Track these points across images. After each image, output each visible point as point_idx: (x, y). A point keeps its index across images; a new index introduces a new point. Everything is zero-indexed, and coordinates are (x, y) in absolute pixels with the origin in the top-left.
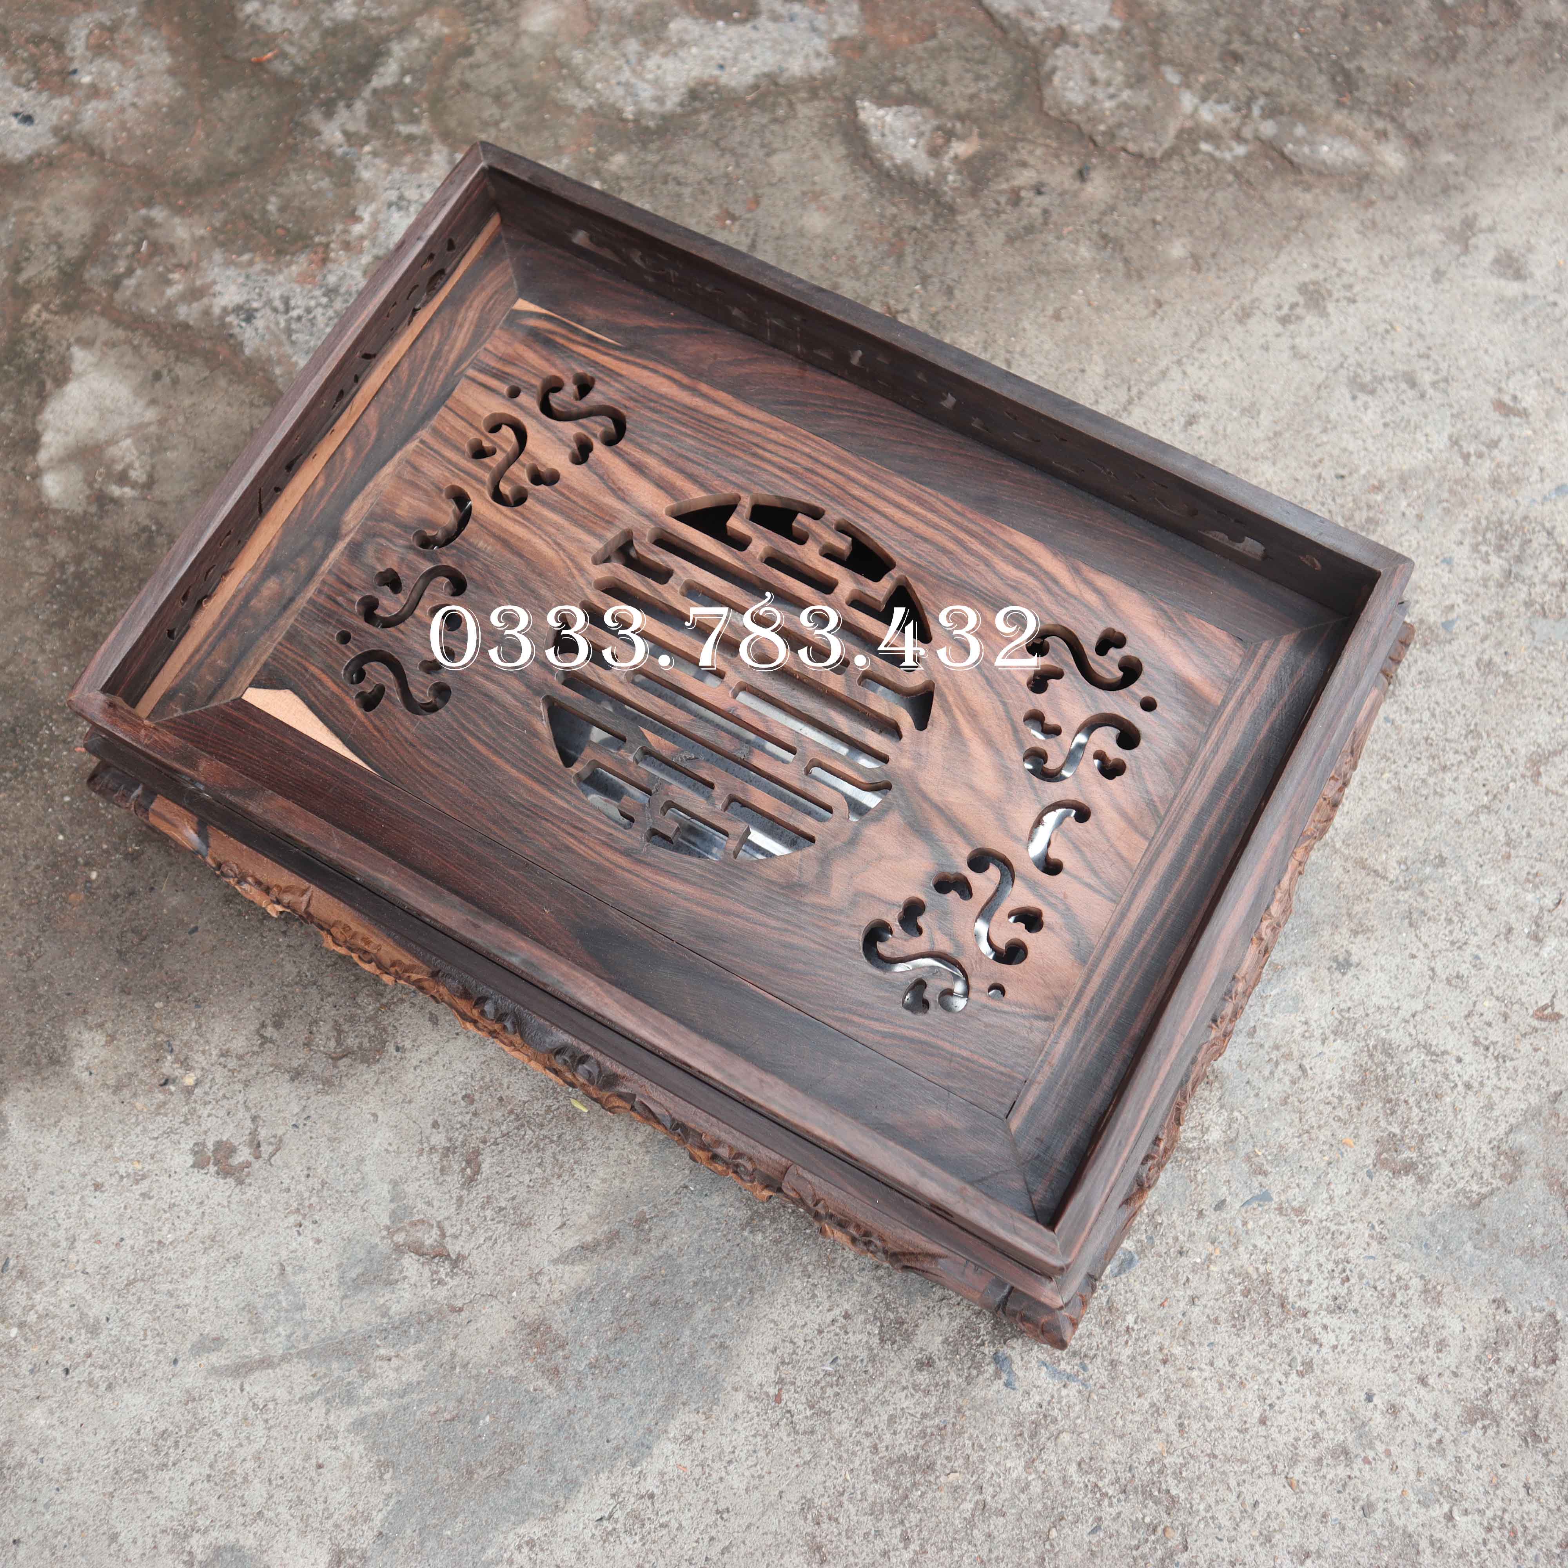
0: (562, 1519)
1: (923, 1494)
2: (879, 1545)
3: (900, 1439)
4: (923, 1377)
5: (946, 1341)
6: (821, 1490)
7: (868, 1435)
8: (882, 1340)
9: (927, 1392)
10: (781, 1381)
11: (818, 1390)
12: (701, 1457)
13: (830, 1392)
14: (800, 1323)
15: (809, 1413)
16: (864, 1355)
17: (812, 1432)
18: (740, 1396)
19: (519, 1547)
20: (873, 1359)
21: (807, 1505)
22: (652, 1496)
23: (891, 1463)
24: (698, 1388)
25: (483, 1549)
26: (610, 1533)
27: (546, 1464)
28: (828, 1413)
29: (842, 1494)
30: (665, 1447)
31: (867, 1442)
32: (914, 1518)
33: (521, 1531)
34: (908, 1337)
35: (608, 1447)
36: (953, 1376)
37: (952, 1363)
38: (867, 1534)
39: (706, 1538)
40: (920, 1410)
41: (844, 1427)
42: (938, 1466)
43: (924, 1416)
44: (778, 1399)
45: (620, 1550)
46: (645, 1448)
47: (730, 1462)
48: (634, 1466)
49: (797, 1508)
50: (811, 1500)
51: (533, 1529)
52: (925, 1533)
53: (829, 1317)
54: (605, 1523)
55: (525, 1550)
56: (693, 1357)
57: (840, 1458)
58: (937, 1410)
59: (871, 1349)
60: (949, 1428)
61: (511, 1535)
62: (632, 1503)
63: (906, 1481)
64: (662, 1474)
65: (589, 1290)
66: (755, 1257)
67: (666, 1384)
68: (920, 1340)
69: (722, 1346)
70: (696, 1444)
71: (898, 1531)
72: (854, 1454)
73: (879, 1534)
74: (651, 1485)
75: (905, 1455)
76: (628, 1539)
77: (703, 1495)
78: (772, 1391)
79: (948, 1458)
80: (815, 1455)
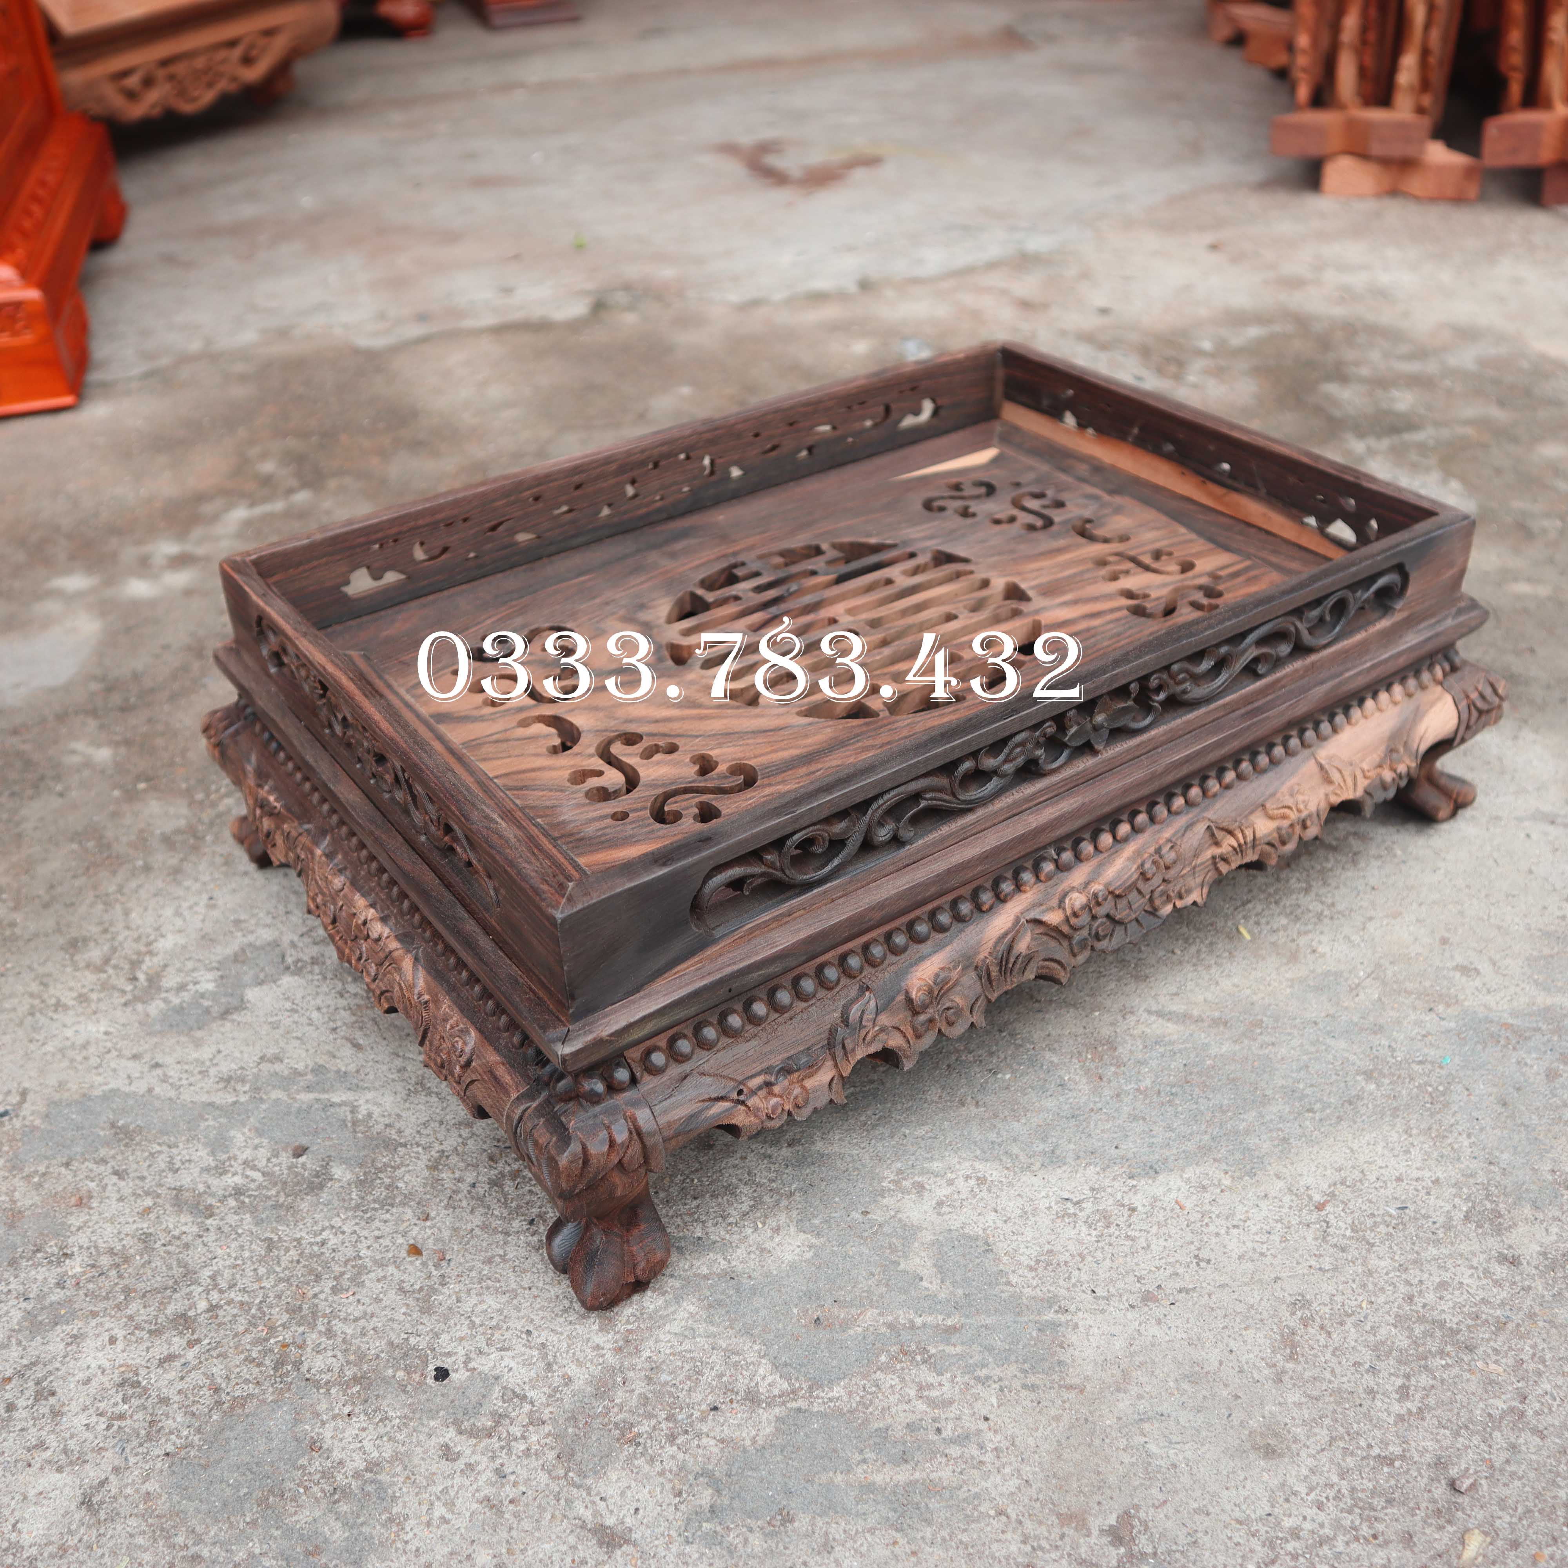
0: (1026, 1178)
1: (1446, 1367)
2: (1369, 1380)
3: (1445, 1306)
4: (1500, 1271)
5: (1544, 1254)
6: (1327, 1299)
7: (1408, 1283)
8: (1467, 1218)
9: (1498, 1283)
10: (1333, 1195)
11: (1369, 1222)
12: (1207, 1207)
13: (1382, 1229)
14: (1380, 1163)
15: (1348, 1233)
16: (1441, 1220)
17: (1343, 1250)
18: (1280, 1184)
19: (967, 1178)
20: (1448, 1227)
21: (1300, 1303)
22: (1133, 1210)
23: (1421, 1319)
24: (1238, 1156)
25: (932, 1159)
26: (1069, 1215)
27: (1042, 1132)
28: (1373, 1245)
29: (1349, 1316)
30: (1174, 1181)
31: (1403, 1289)
32: (1424, 1380)
33: (978, 1165)
34: (1498, 1230)
35: (1113, 1151)
36: (1539, 1286)
37: (1542, 1274)
38: (1356, 1364)
39: (1170, 1270)
40: (1481, 1294)
41: (1382, 1263)
42: (1480, 1351)
43: (1484, 1301)
44: (1320, 1207)
45: (1070, 1232)
46: (1152, 1171)
47: (1234, 1227)
48: (1131, 1177)
49: (1289, 1299)
50: (1309, 1303)
51: (992, 1171)
52: (1432, 1401)
53: (1416, 1174)
54: (1069, 1205)
55: (972, 1182)
56: (1247, 1132)
57: (1364, 1286)
58: (1502, 1304)
59: (1451, 1219)
60: (1511, 1326)
61: (967, 1164)
62: (1107, 1204)
63: (1433, 1345)
64: (1155, 1199)
65: (1171, 1043)
66: (1359, 1097)
67: (1206, 1137)
68: (1512, 1238)
69: (1285, 1140)
70: (1208, 1196)
71: (1399, 1382)
72: (1382, 1290)
73: (1373, 1370)
74: (1139, 1201)
75: (1442, 1324)
76: (1084, 1229)
77: (1189, 1237)
78: (1318, 1198)
79: (1495, 1350)
80: (1335, 1269)
